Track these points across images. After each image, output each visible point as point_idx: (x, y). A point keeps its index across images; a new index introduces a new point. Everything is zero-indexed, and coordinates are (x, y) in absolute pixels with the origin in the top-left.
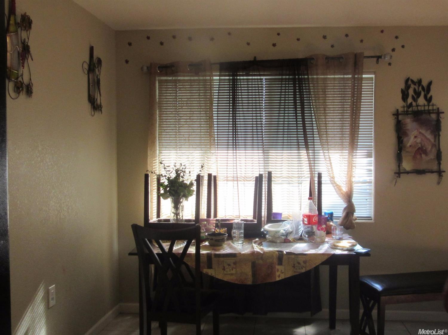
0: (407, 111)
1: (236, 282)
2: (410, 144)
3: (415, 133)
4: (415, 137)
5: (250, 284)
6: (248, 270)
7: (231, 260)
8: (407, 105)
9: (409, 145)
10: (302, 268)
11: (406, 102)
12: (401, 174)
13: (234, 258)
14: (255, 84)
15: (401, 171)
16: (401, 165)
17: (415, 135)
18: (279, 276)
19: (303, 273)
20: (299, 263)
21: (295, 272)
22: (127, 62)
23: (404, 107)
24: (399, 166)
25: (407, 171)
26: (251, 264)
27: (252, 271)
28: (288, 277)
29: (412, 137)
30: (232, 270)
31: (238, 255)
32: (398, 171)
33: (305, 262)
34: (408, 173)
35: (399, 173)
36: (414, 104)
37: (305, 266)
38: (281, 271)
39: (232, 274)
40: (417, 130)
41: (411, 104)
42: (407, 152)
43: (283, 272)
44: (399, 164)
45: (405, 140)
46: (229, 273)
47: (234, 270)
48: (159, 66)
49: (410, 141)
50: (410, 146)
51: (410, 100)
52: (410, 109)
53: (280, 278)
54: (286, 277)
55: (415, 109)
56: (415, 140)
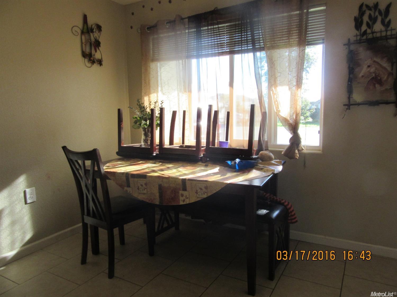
0: (360, 40)
1: (147, 201)
2: (363, 74)
3: (369, 62)
4: (369, 66)
5: (158, 204)
6: (156, 191)
7: (142, 181)
8: (360, 33)
9: (361, 75)
10: (204, 194)
11: (359, 30)
12: (351, 106)
13: (144, 179)
14: (216, 32)
15: (351, 103)
16: (351, 97)
17: (369, 64)
18: (184, 201)
19: (205, 198)
20: (201, 189)
21: (198, 198)
22: (132, 27)
23: (357, 36)
24: (349, 98)
25: (358, 102)
26: (158, 186)
27: (159, 192)
28: (192, 202)
29: (365, 67)
30: (144, 190)
31: (147, 177)
32: (347, 103)
33: (206, 188)
34: (359, 104)
35: (349, 105)
36: (369, 31)
37: (206, 191)
38: (186, 196)
39: (144, 194)
40: (371, 59)
41: (365, 31)
42: (358, 83)
43: (187, 197)
44: (349, 96)
45: (357, 70)
46: (142, 192)
47: (146, 190)
48: (148, 27)
49: (363, 71)
50: (363, 76)
51: (364, 27)
52: (365, 37)
53: (185, 203)
54: (191, 202)
55: (370, 36)
56: (369, 69)
